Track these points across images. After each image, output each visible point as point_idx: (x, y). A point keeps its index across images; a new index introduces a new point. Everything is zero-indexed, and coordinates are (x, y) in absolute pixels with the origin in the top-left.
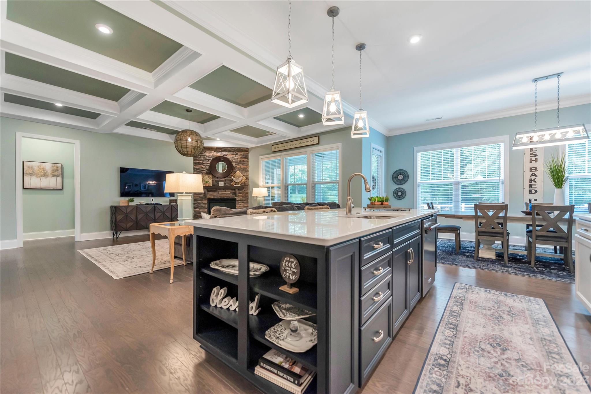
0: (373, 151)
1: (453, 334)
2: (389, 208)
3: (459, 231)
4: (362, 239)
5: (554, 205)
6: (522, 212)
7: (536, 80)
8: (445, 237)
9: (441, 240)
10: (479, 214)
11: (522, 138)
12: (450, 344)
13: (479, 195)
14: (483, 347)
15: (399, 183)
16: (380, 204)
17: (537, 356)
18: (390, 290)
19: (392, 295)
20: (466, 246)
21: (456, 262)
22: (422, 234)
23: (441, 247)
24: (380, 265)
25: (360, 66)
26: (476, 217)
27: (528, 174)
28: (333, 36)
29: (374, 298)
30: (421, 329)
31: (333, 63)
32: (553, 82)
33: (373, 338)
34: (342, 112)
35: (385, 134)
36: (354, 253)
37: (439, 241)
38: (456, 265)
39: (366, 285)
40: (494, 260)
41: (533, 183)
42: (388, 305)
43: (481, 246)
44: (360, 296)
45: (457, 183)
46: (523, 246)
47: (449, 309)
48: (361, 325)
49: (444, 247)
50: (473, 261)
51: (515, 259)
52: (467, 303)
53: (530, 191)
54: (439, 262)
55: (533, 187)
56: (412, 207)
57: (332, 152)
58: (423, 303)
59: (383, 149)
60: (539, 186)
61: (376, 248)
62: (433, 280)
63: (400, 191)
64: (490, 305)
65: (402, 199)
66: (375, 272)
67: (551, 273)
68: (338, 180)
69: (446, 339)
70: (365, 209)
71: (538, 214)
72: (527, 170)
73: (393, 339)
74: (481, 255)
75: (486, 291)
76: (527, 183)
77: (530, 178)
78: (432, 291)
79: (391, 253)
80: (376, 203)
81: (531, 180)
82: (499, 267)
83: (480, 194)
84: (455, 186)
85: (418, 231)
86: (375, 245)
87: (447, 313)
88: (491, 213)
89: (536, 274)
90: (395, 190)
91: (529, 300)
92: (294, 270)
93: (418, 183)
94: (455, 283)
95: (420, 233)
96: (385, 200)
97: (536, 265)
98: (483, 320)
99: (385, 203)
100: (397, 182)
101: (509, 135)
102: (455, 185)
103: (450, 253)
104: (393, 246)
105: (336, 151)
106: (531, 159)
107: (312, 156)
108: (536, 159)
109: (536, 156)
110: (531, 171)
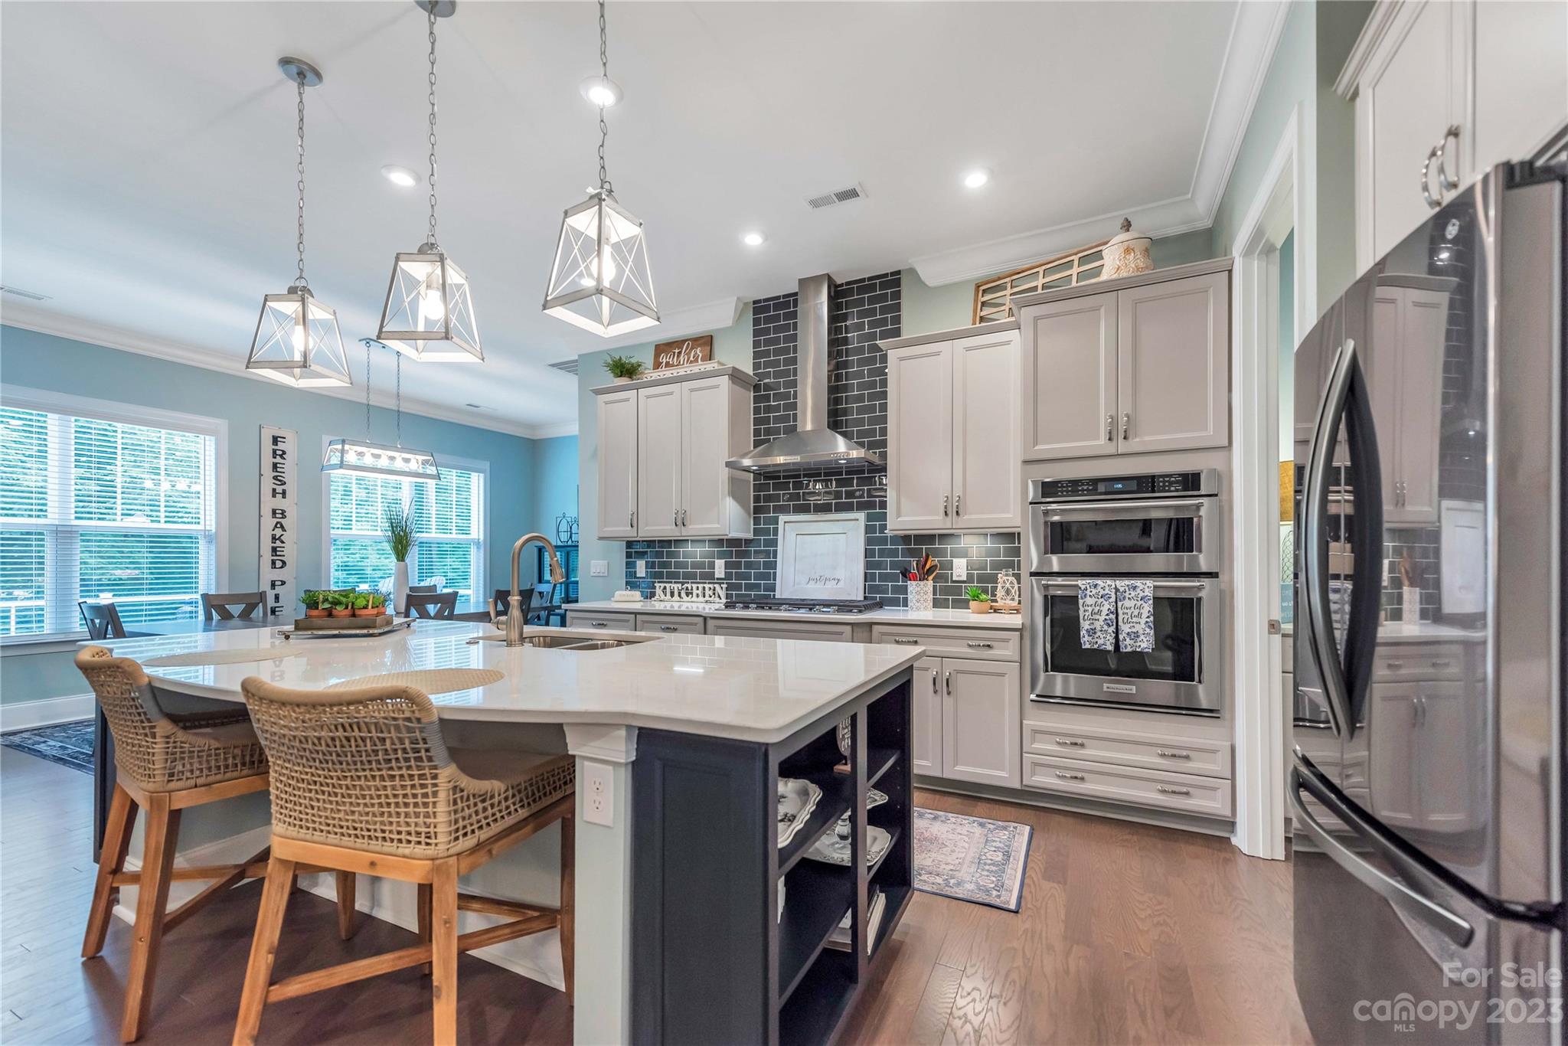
27: (268, 522)
41: (278, 543)
53: (273, 563)
55: (278, 553)
60: (289, 552)
72: (267, 512)
76: (267, 545)
77: (274, 533)
81: (274, 538)
106: (274, 490)
108: (284, 491)
109: (284, 483)
110: (274, 517)
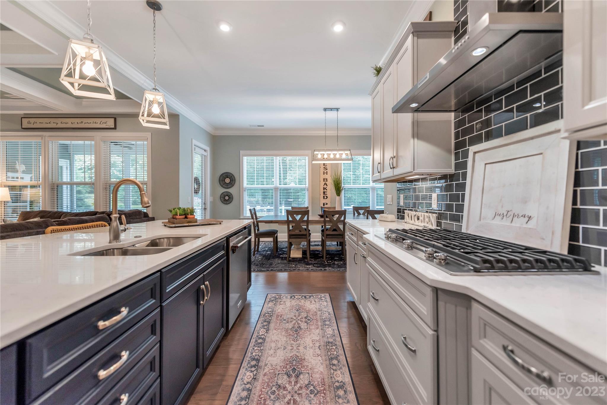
0: (195, 149)
1: (252, 376)
2: (194, 223)
3: (276, 235)
5: (336, 210)
6: (319, 215)
7: (325, 110)
8: (266, 241)
9: (263, 243)
10: (290, 219)
11: (317, 154)
14: (280, 382)
15: (226, 187)
16: (183, 218)
17: (322, 370)
20: (281, 247)
21: (272, 267)
23: (263, 251)
26: (288, 222)
27: (322, 183)
32: (333, 115)
35: (210, 132)
37: (262, 245)
40: (301, 259)
43: (293, 246)
45: (276, 189)
46: (319, 241)
47: (255, 335)
49: (265, 251)
50: (285, 264)
51: (315, 255)
52: (274, 318)
53: (324, 197)
55: (325, 194)
57: (137, 142)
59: (208, 149)
60: (329, 193)
63: (227, 195)
64: (292, 315)
65: (229, 203)
67: (334, 264)
68: (146, 180)
70: (165, 225)
71: (327, 217)
72: (322, 180)
74: (292, 256)
75: (291, 297)
76: (322, 191)
77: (324, 187)
80: (178, 217)
81: (324, 189)
82: (304, 265)
83: (293, 199)
84: (275, 192)
85: (223, 252)
88: (298, 217)
89: (326, 267)
90: (222, 193)
91: (321, 298)
93: (244, 188)
94: (268, 294)
95: (225, 255)
96: (190, 213)
97: (326, 258)
98: (285, 339)
99: (189, 216)
100: (224, 186)
101: (311, 151)
102: (275, 190)
103: (267, 258)
105: (142, 142)
106: (324, 172)
107: (104, 144)
108: (327, 172)
109: (327, 169)
110: (324, 181)
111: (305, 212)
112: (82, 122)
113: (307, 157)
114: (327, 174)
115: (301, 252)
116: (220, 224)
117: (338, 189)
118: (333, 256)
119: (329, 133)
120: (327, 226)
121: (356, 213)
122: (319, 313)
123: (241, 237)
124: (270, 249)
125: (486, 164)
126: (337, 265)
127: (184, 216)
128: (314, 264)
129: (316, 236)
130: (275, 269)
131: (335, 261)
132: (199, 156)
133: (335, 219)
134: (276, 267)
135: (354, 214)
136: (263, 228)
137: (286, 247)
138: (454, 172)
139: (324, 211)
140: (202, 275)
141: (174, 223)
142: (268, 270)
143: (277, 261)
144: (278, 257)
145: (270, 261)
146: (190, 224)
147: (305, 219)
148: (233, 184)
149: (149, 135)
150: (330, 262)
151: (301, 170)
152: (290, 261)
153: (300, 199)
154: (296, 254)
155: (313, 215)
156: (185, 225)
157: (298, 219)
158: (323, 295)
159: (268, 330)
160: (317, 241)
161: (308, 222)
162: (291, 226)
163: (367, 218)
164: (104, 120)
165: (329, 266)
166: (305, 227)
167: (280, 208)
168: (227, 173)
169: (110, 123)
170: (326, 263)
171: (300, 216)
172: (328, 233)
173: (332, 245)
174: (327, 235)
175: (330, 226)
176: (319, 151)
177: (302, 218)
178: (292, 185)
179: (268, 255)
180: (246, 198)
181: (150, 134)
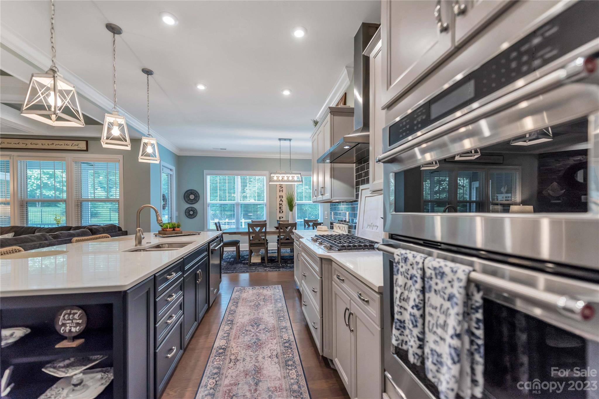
0: (163, 169)
1: (229, 328)
2: (180, 234)
3: (238, 245)
4: (157, 275)
5: (289, 223)
6: (275, 227)
7: (280, 140)
8: (230, 250)
9: (226, 252)
10: (251, 230)
11: (274, 176)
12: (227, 336)
13: (252, 214)
14: (247, 329)
15: (191, 203)
16: (172, 231)
17: (273, 322)
18: (182, 310)
19: (183, 314)
20: (243, 255)
21: (236, 270)
22: (209, 255)
23: (227, 259)
24: (173, 292)
25: (148, 91)
26: (249, 233)
27: (279, 199)
28: (114, 54)
29: (168, 321)
30: (209, 332)
31: (114, 83)
32: (287, 143)
33: (167, 356)
34: (128, 139)
36: (149, 289)
37: (225, 254)
38: (236, 273)
39: (160, 313)
40: (260, 263)
41: (281, 206)
42: (180, 323)
43: (253, 254)
44: (155, 323)
45: (238, 204)
46: (276, 250)
47: (228, 310)
48: (156, 348)
49: (228, 258)
50: (247, 267)
51: (272, 260)
52: (241, 301)
53: (280, 211)
54: (224, 273)
55: (281, 209)
56: (203, 227)
58: (210, 311)
59: (173, 168)
61: (169, 278)
62: (218, 290)
63: (192, 210)
64: (254, 298)
65: (194, 218)
66: (168, 299)
67: (287, 266)
68: (119, 197)
69: (225, 333)
70: (156, 236)
71: (281, 229)
72: (278, 197)
73: (185, 351)
74: (252, 261)
75: (253, 288)
76: (278, 206)
77: (280, 202)
78: (218, 298)
79: (182, 278)
80: (168, 229)
81: (280, 204)
82: (262, 268)
85: (206, 253)
86: (168, 277)
87: (227, 313)
88: (258, 229)
89: (280, 268)
90: (187, 209)
91: (275, 288)
92: (78, 321)
93: (208, 204)
94: (234, 287)
95: (207, 255)
96: (177, 226)
97: (281, 262)
98: (249, 310)
99: (176, 229)
100: (189, 202)
101: (268, 172)
102: (236, 206)
103: (231, 263)
104: (184, 272)
105: (114, 164)
106: (280, 190)
107: (75, 165)
108: (282, 190)
109: (282, 188)
110: (280, 198)
111: (263, 225)
112: (53, 144)
113: (265, 177)
114: (282, 192)
115: (260, 258)
116: (199, 234)
117: (291, 206)
118: (286, 261)
119: (283, 156)
120: (281, 237)
121: (306, 225)
122: (273, 296)
123: (215, 244)
124: (232, 257)
125: (366, 197)
126: (289, 266)
127: (172, 229)
128: (271, 266)
129: (273, 246)
130: (239, 271)
131: (288, 264)
132: (165, 175)
133: (288, 230)
134: (240, 270)
135: (305, 226)
136: (227, 239)
137: (247, 255)
138: (355, 199)
139: (279, 224)
140: (197, 265)
141: (165, 234)
142: (233, 272)
143: (239, 265)
144: (241, 263)
145: (234, 266)
146: (177, 235)
147: (264, 230)
148: (197, 200)
149: (120, 157)
150: (284, 265)
151: (259, 184)
152: (251, 265)
153: (258, 212)
154: (256, 259)
155: (270, 227)
156: (173, 235)
157: (257, 231)
158: (276, 286)
159: (237, 307)
160: (274, 250)
161: (266, 233)
162: (251, 237)
163: (313, 229)
164: (76, 143)
165: (283, 267)
166: (264, 237)
167: (241, 221)
168: (191, 190)
169: (82, 145)
170: (281, 266)
171: (259, 228)
172: (282, 241)
173: (285, 251)
174: (282, 243)
175: (283, 237)
176: (275, 173)
177: (260, 230)
178: (252, 201)
179: (231, 262)
180: (210, 212)
181: (122, 156)
